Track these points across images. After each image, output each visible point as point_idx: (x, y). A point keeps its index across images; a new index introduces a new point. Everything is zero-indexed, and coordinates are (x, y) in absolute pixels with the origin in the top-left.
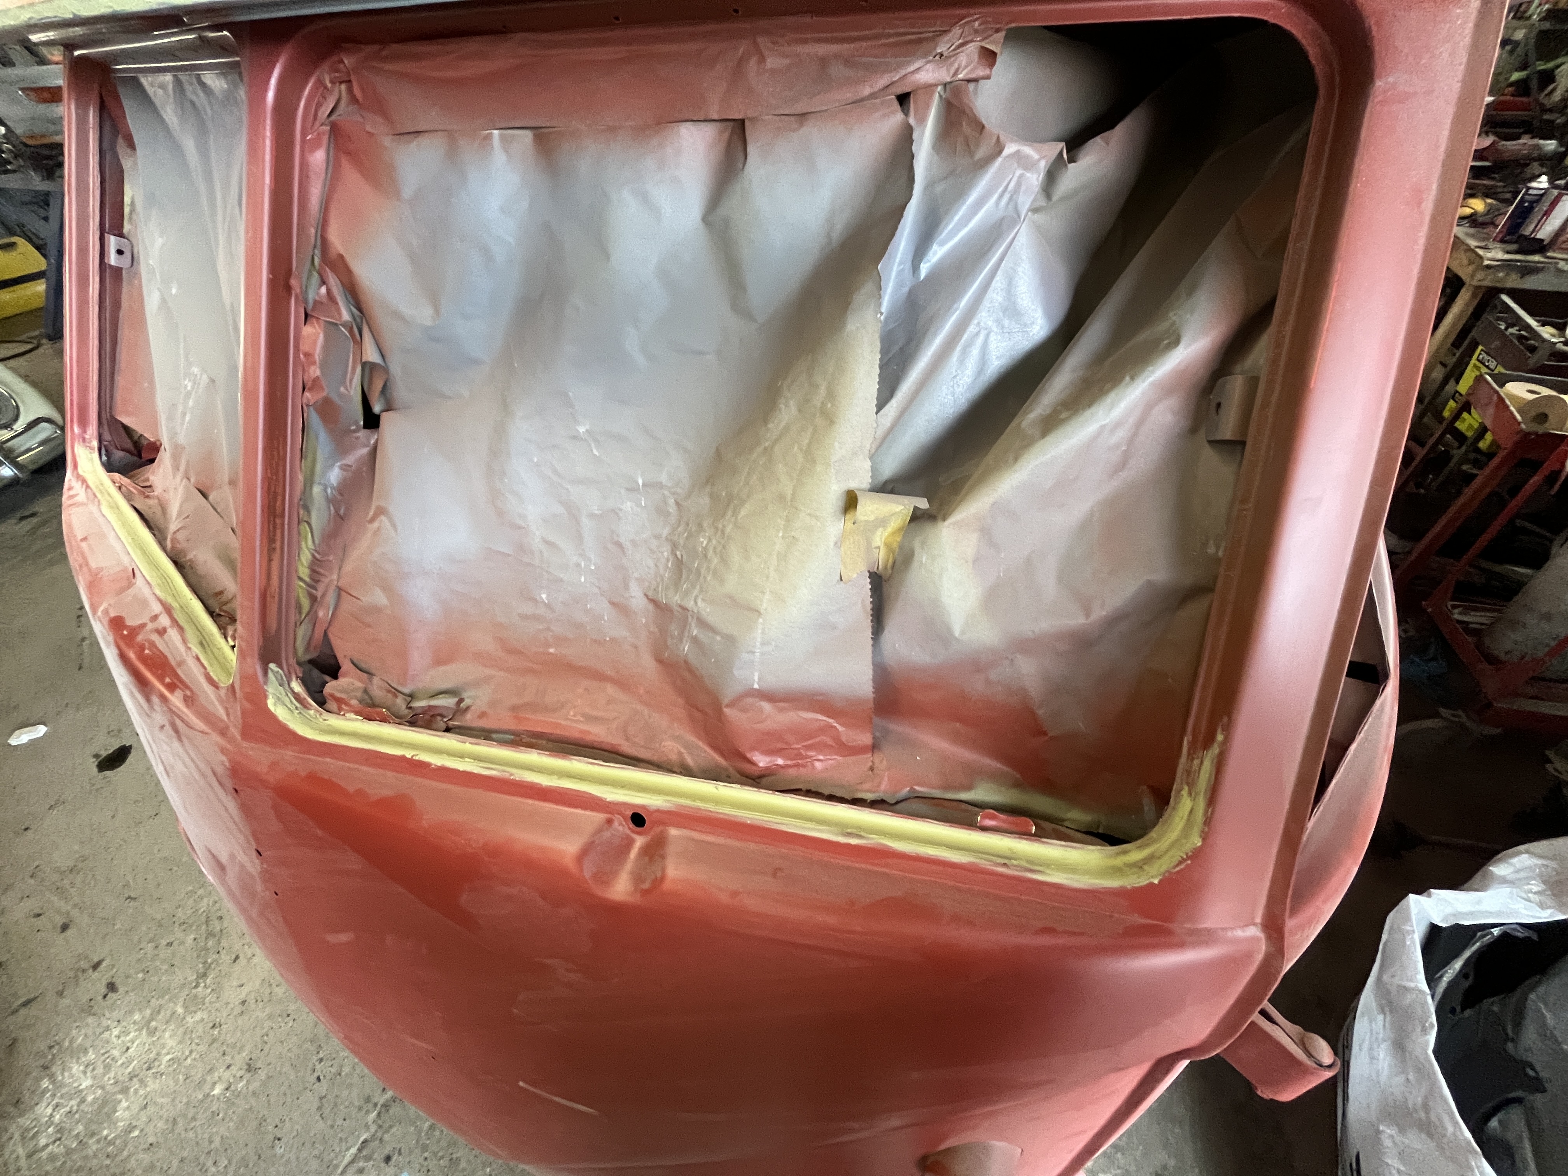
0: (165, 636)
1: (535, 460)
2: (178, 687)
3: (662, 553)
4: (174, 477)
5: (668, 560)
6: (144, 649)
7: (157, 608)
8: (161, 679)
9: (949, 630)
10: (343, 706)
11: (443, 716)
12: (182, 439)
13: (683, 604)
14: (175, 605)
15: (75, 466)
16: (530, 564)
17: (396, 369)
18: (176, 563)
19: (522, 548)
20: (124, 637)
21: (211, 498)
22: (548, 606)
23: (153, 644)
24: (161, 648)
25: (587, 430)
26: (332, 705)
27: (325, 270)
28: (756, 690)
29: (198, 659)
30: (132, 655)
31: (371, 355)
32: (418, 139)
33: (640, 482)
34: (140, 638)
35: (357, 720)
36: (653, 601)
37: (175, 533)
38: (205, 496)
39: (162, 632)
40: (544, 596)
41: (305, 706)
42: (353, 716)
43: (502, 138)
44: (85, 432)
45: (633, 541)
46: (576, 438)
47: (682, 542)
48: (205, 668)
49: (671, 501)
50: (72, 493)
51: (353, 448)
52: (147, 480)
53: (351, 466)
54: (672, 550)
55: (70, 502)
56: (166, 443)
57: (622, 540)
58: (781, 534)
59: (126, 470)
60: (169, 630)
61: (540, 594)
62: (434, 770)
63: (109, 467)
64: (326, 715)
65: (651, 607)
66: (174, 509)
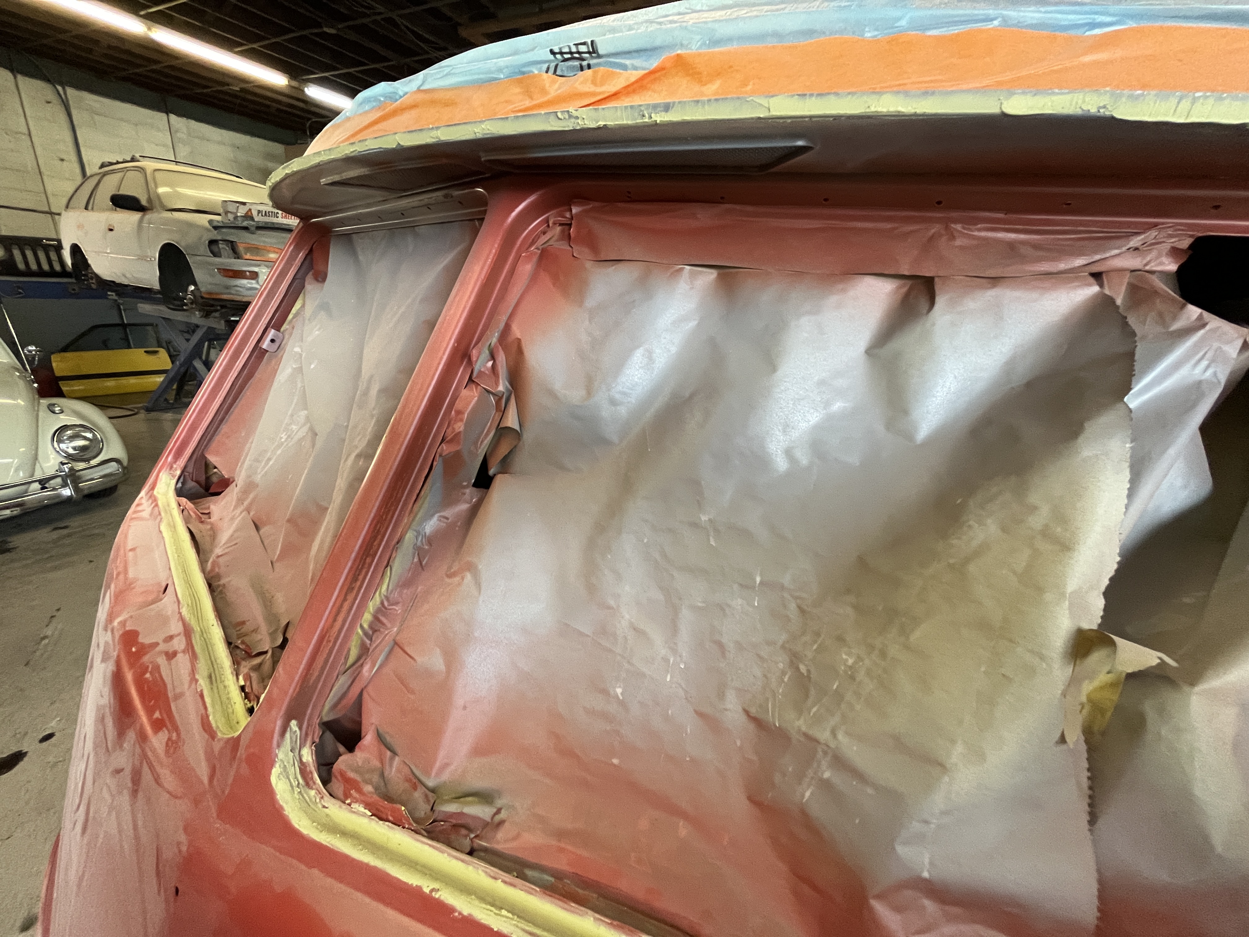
0: (173, 661)
1: (645, 541)
2: (165, 726)
3: (776, 663)
4: (236, 507)
5: (784, 673)
6: (145, 673)
7: (176, 628)
8: (150, 712)
9: (1206, 839)
10: (353, 792)
11: (470, 830)
12: (258, 478)
13: (810, 732)
14: (197, 629)
15: (153, 488)
16: (610, 651)
17: (528, 437)
18: (210, 585)
19: (603, 630)
20: (129, 654)
21: (261, 532)
22: (622, 704)
23: (157, 668)
24: (164, 674)
25: (710, 520)
26: (337, 786)
27: (498, 351)
28: (926, 880)
29: (202, 696)
30: (129, 676)
31: (511, 420)
32: (616, 266)
33: (758, 579)
34: (146, 659)
35: (364, 815)
36: (757, 722)
37: (218, 557)
38: (257, 528)
39: (171, 656)
40: (619, 691)
41: (308, 783)
42: (361, 809)
43: (691, 272)
44: (175, 462)
45: (737, 643)
46: (695, 525)
47: (810, 655)
48: (206, 708)
49: (793, 606)
50: (139, 508)
51: (456, 502)
52: (209, 508)
53: (447, 519)
54: (791, 662)
55: (134, 516)
56: (240, 480)
57: (724, 640)
58: (983, 669)
59: (193, 497)
60: (180, 656)
61: (615, 688)
62: (455, 920)
63: (179, 493)
64: (328, 801)
65: (751, 726)
66: (224, 537)
